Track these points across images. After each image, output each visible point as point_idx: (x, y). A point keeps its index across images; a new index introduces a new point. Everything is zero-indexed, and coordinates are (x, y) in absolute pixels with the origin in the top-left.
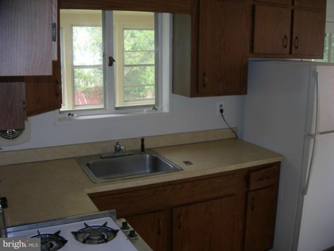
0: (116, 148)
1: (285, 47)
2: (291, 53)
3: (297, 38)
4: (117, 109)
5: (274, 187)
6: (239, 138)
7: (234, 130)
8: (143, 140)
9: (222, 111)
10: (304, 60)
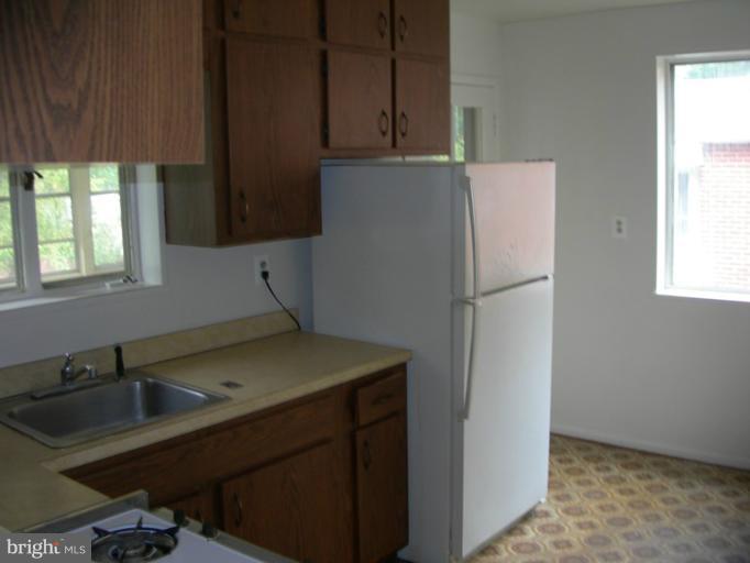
0: (63, 372)
1: (384, 134)
2: (394, 144)
3: (403, 115)
4: (48, 286)
5: (398, 416)
6: (303, 329)
7: (293, 313)
8: (118, 350)
9: (265, 275)
10: (409, 159)
